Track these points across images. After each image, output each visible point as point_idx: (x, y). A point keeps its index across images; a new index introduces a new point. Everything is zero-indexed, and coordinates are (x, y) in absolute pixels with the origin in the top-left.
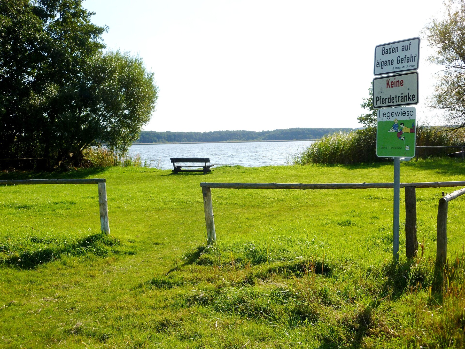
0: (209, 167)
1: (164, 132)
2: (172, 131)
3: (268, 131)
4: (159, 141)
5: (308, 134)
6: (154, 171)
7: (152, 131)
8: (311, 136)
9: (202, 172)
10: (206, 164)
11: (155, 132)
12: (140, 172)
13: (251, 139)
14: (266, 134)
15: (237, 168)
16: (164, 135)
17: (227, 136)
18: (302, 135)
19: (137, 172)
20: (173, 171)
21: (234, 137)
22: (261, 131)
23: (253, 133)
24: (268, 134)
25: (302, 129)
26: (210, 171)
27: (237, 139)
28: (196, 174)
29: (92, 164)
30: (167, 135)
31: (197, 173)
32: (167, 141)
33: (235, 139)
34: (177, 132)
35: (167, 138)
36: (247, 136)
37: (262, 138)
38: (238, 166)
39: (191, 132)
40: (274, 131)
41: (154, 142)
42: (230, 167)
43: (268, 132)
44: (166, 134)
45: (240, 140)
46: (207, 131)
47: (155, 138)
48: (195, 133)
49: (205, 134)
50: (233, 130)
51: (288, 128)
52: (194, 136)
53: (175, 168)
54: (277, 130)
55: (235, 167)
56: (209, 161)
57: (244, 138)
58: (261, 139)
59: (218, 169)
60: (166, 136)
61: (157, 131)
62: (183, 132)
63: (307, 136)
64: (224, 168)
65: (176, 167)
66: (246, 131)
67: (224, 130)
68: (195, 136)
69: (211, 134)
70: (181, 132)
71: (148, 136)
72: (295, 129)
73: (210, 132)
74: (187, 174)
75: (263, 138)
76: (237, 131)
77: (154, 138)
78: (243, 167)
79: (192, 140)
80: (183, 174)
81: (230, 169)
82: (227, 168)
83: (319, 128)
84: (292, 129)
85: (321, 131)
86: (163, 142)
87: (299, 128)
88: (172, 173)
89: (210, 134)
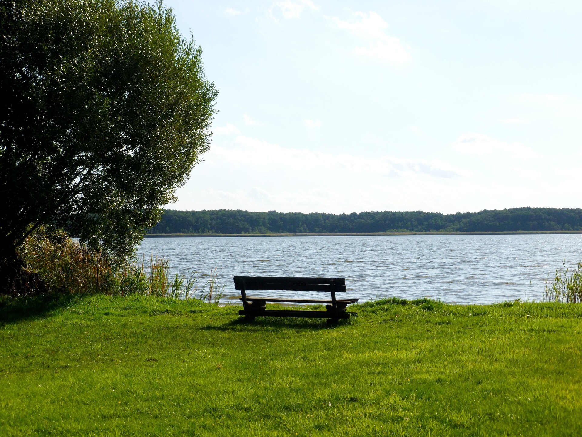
0: (343, 304)
1: (263, 213)
2: (279, 211)
3: (468, 213)
4: (253, 230)
5: (548, 220)
6: (192, 312)
7: (241, 211)
8: (552, 223)
9: (324, 320)
10: (333, 296)
11: (246, 212)
12: (154, 313)
13: (434, 229)
14: (464, 220)
15: (424, 308)
16: (264, 218)
17: (387, 222)
18: (535, 222)
19: (145, 312)
20: (240, 313)
21: (400, 224)
22: (455, 213)
23: (438, 216)
24: (468, 220)
25: (536, 210)
26: (347, 316)
27: (407, 228)
28: (305, 326)
29: (41, 284)
30: (269, 219)
31: (310, 320)
32: (269, 231)
33: (401, 228)
34: (290, 214)
35: (268, 225)
36: (426, 223)
37: (455, 227)
38: (424, 301)
39: (316, 214)
40: (479, 213)
41: (243, 232)
42: (404, 303)
43: (468, 215)
44: (267, 217)
45: (412, 230)
46: (348, 213)
47: (246, 225)
48: (323, 215)
49: (343, 217)
50: (398, 211)
51: (508, 208)
52: (323, 222)
53: (245, 304)
54: (485, 211)
55: (418, 303)
56: (343, 289)
57: (420, 227)
58: (453, 229)
59: (369, 309)
60: (267, 221)
61: (249, 211)
62: (300, 213)
63: (547, 224)
64: (386, 306)
65: (249, 302)
66: (425, 213)
67: (380, 211)
68: (325, 220)
69: (356, 219)
70: (296, 214)
71: (231, 220)
72: (521, 209)
73: (354, 214)
74: (279, 325)
75: (458, 227)
76: (407, 213)
77: (243, 225)
78: (440, 305)
79: (317, 229)
80: (267, 324)
81: (403, 309)
82: (396, 308)
83: (570, 208)
84: (516, 209)
85: (573, 214)
86: (261, 233)
87: (529, 208)
88: (237, 317)
89: (353, 218)
